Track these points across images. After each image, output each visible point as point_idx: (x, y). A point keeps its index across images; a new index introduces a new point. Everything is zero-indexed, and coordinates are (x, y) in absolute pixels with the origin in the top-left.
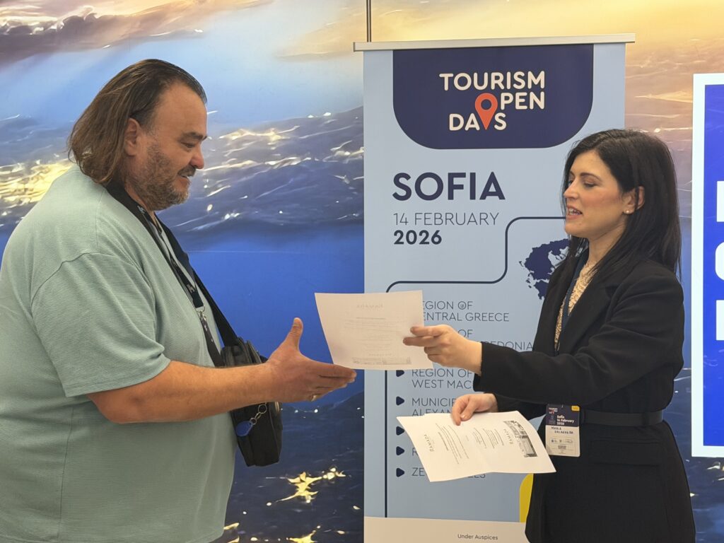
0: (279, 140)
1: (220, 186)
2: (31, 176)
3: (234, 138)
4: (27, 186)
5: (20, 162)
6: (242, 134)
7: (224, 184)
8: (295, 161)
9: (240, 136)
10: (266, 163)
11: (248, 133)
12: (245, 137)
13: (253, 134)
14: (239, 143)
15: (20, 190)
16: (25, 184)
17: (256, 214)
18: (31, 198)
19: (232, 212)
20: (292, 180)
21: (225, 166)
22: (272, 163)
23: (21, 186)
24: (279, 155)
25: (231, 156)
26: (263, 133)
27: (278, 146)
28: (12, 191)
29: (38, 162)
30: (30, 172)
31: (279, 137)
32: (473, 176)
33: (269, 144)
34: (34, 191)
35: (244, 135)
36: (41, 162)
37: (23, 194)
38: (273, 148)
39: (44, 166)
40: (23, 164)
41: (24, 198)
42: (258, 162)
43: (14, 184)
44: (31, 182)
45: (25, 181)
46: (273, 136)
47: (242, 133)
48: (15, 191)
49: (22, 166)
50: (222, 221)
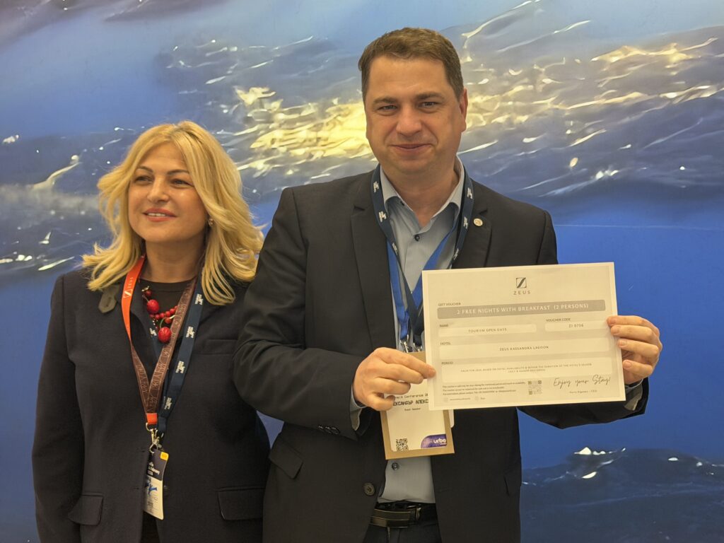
0: (684, 60)
1: (590, 130)
2: (325, 121)
3: (614, 59)
4: (320, 134)
5: (312, 102)
6: (626, 55)
7: (596, 127)
8: (707, 91)
9: (622, 57)
10: (662, 96)
11: (635, 52)
12: (630, 57)
13: (644, 53)
14: (620, 67)
15: (310, 140)
16: (317, 131)
17: (644, 171)
18: (324, 151)
19: (607, 169)
20: (701, 120)
21: (599, 102)
22: (671, 95)
23: (313, 135)
24: (683, 82)
25: (608, 87)
27: (682, 69)
28: (301, 141)
29: (335, 101)
30: (324, 115)
31: (684, 56)
33: (668, 67)
34: (329, 141)
35: (629, 55)
36: (339, 102)
37: (315, 145)
38: (674, 73)
39: (343, 106)
40: (315, 104)
41: (315, 151)
42: (649, 95)
43: (303, 132)
44: (326, 128)
45: (318, 128)
46: (674, 55)
47: (626, 52)
48: (305, 141)
49: (315, 107)
50: (591, 182)
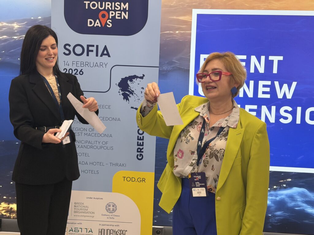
26: (11, 24)
32: (97, 46)
